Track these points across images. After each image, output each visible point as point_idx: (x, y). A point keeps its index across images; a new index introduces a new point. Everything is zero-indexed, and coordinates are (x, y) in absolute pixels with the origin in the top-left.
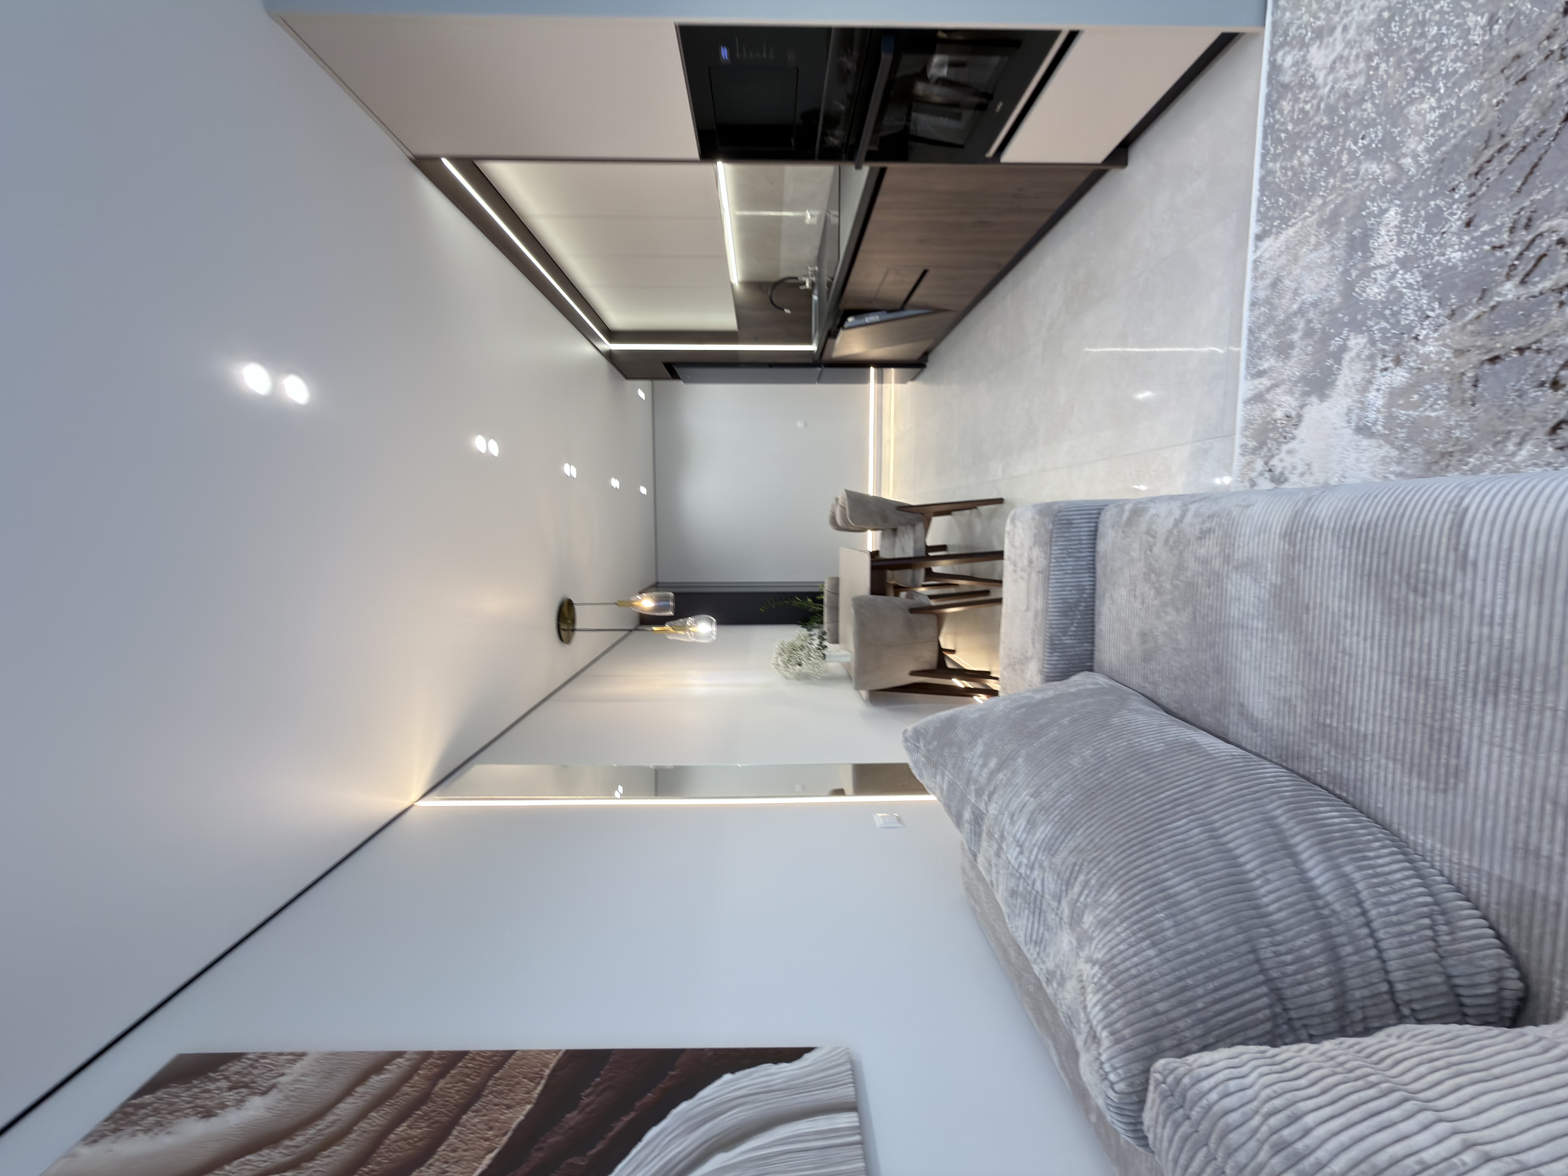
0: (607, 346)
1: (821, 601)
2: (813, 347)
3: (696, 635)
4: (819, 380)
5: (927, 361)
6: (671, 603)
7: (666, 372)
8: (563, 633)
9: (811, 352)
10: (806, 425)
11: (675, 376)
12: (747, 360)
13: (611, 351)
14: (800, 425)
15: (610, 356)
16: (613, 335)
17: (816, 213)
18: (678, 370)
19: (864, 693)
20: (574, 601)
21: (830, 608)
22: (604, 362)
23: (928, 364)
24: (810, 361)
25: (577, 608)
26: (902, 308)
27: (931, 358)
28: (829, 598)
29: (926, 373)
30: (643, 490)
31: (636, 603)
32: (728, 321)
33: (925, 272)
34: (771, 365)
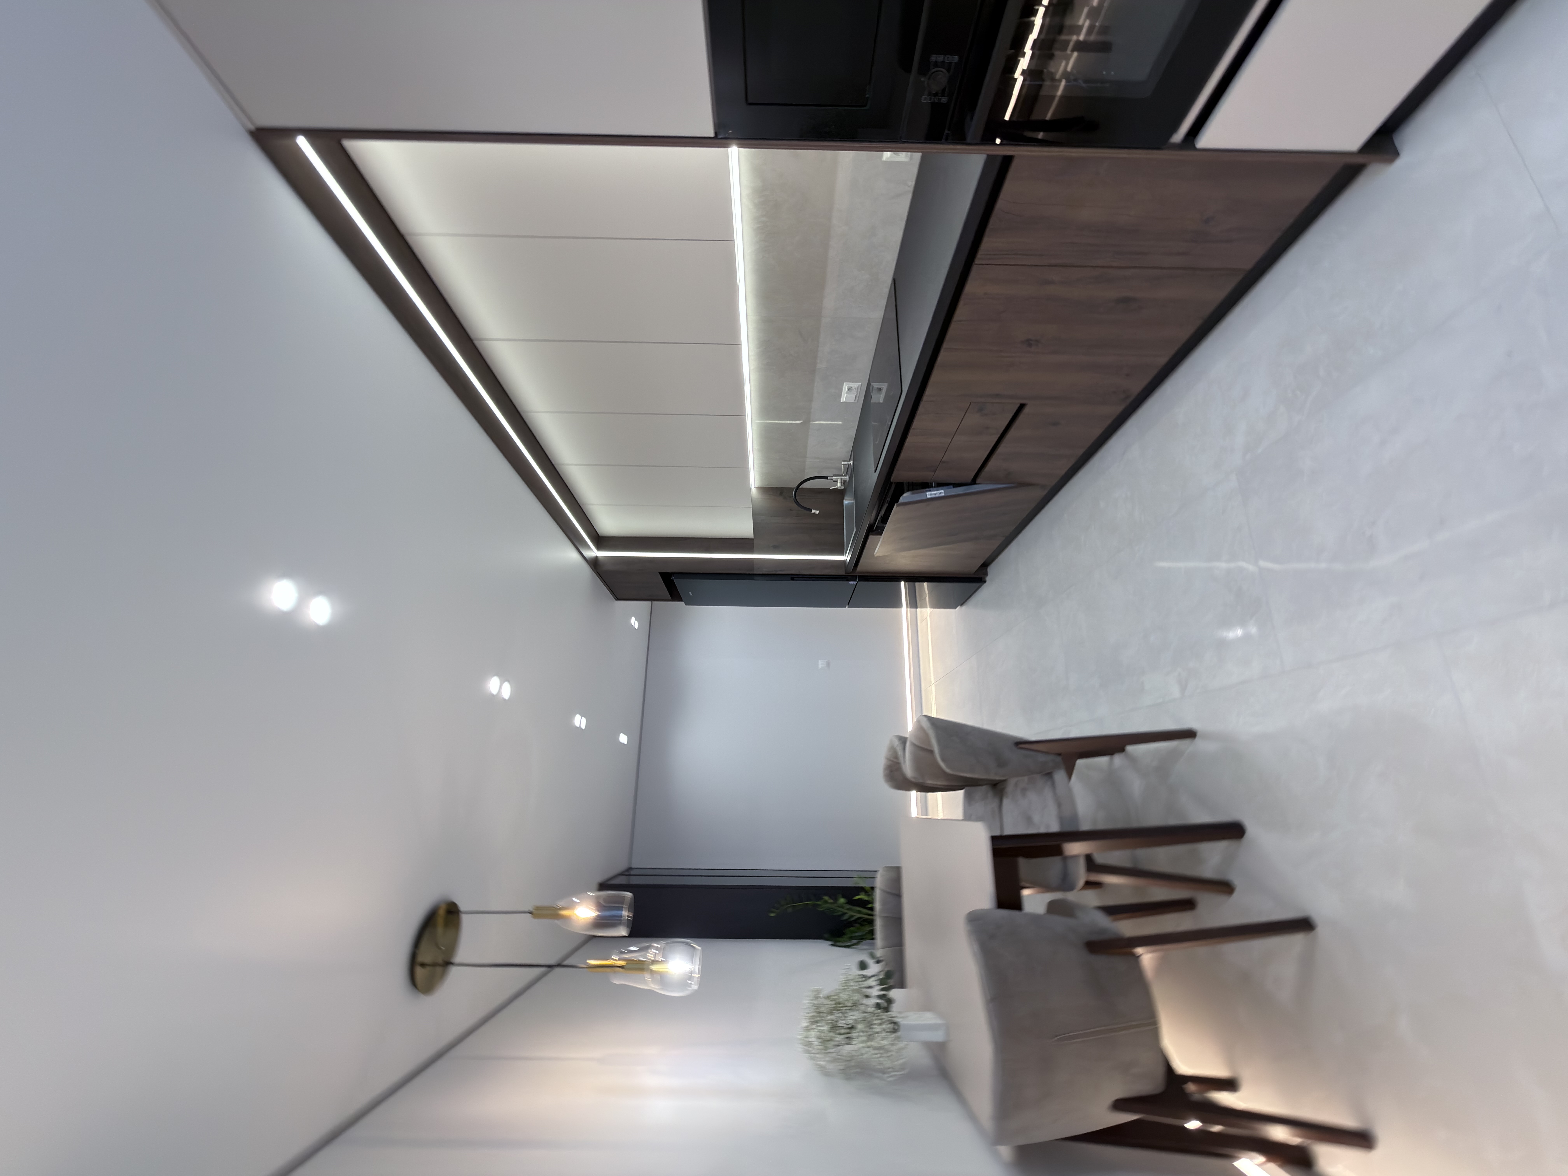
0: (593, 552)
1: (868, 905)
2: (847, 557)
3: (661, 978)
4: (850, 602)
5: (986, 574)
6: (625, 914)
7: (664, 590)
8: (419, 971)
9: (845, 561)
10: (828, 664)
11: (675, 595)
12: (764, 571)
13: (597, 557)
14: (821, 664)
15: (594, 563)
16: (601, 541)
17: (855, 385)
18: (678, 582)
19: (1006, 1151)
20: (462, 907)
21: (886, 919)
22: (587, 570)
23: (988, 579)
24: (842, 572)
25: (465, 919)
26: (974, 482)
27: (991, 569)
28: (884, 903)
29: (985, 592)
30: (623, 739)
31: (564, 913)
32: (744, 527)
33: (1022, 407)
34: (794, 577)
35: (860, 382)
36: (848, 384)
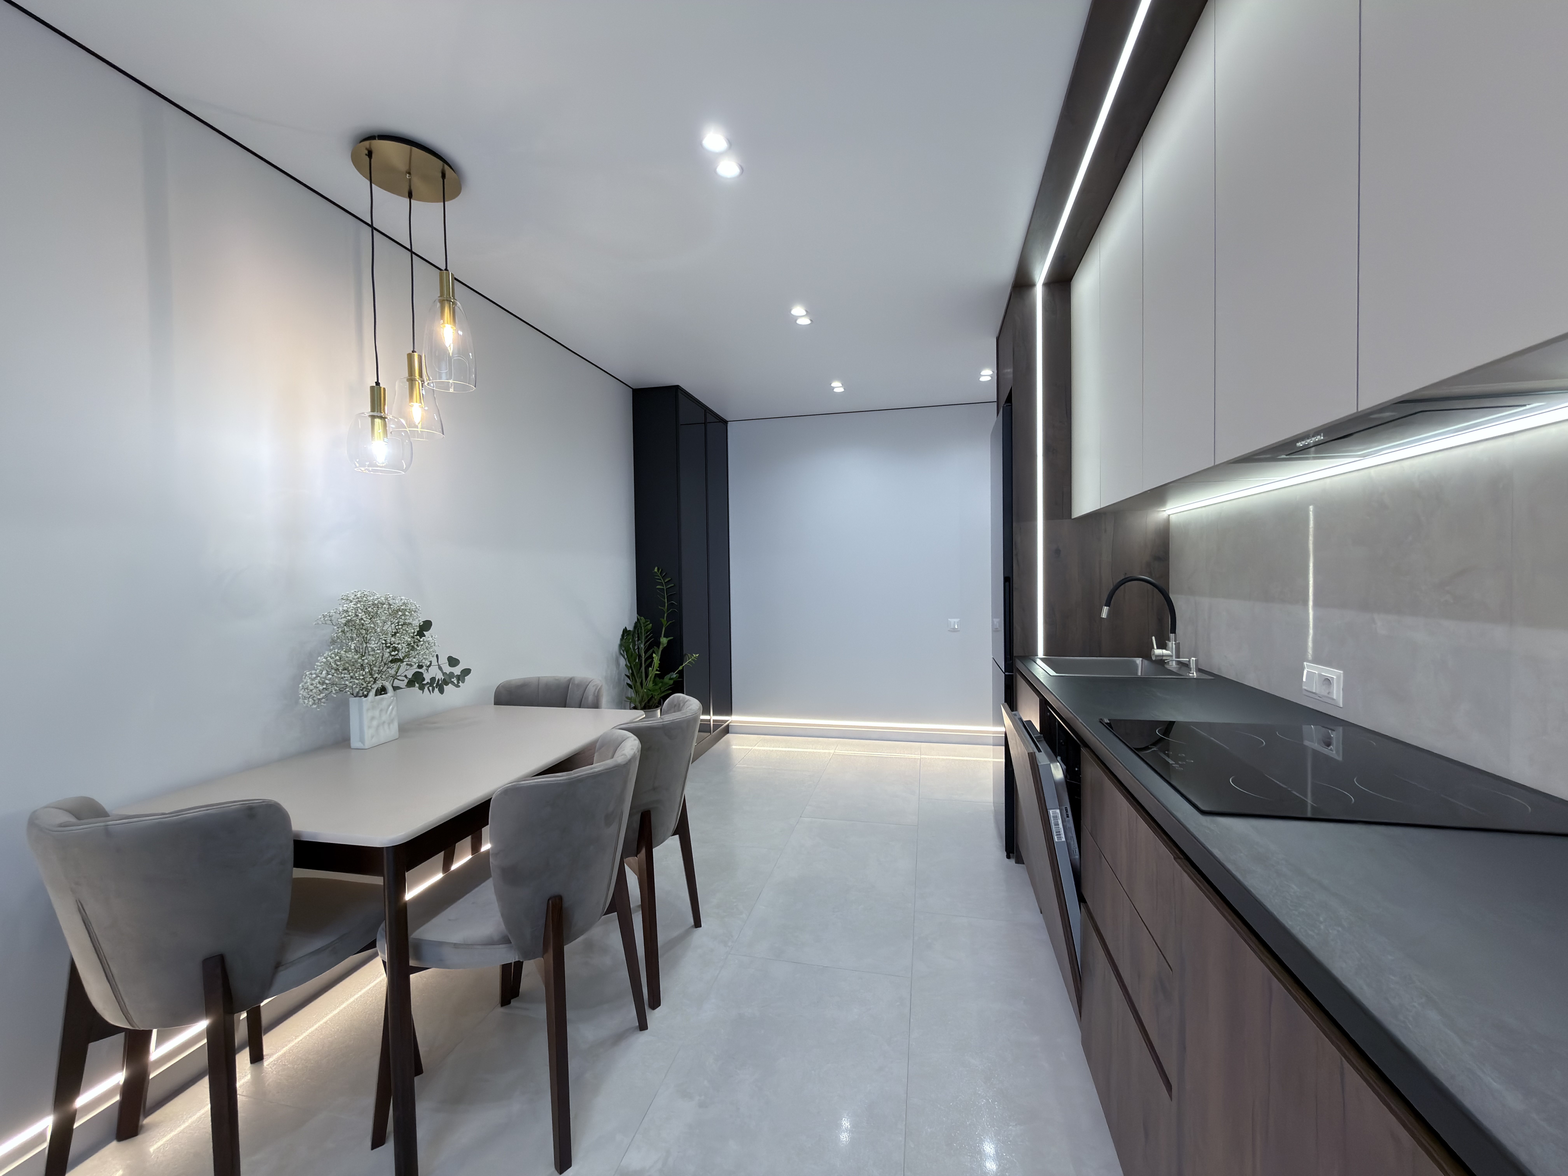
30: (838, 387)
35: (1343, 704)
36: (1338, 677)
